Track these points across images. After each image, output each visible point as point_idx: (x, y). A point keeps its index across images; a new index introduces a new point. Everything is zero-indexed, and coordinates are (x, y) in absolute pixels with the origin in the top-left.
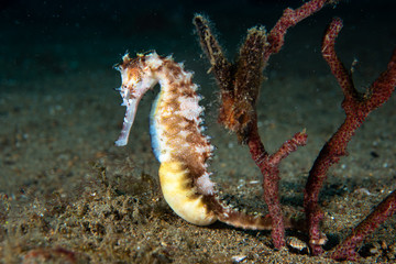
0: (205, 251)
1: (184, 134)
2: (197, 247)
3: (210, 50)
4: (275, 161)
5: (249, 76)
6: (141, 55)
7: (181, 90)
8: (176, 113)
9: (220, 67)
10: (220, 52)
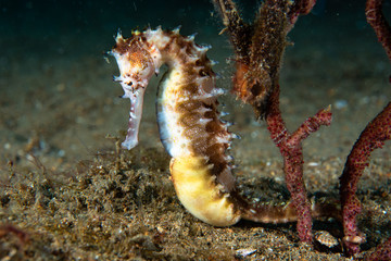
0: (209, 239)
1: (203, 121)
2: (202, 235)
3: (223, 7)
4: (293, 141)
5: (266, 39)
6: (137, 33)
7: (197, 69)
8: (195, 98)
9: (234, 28)
10: (234, 10)
